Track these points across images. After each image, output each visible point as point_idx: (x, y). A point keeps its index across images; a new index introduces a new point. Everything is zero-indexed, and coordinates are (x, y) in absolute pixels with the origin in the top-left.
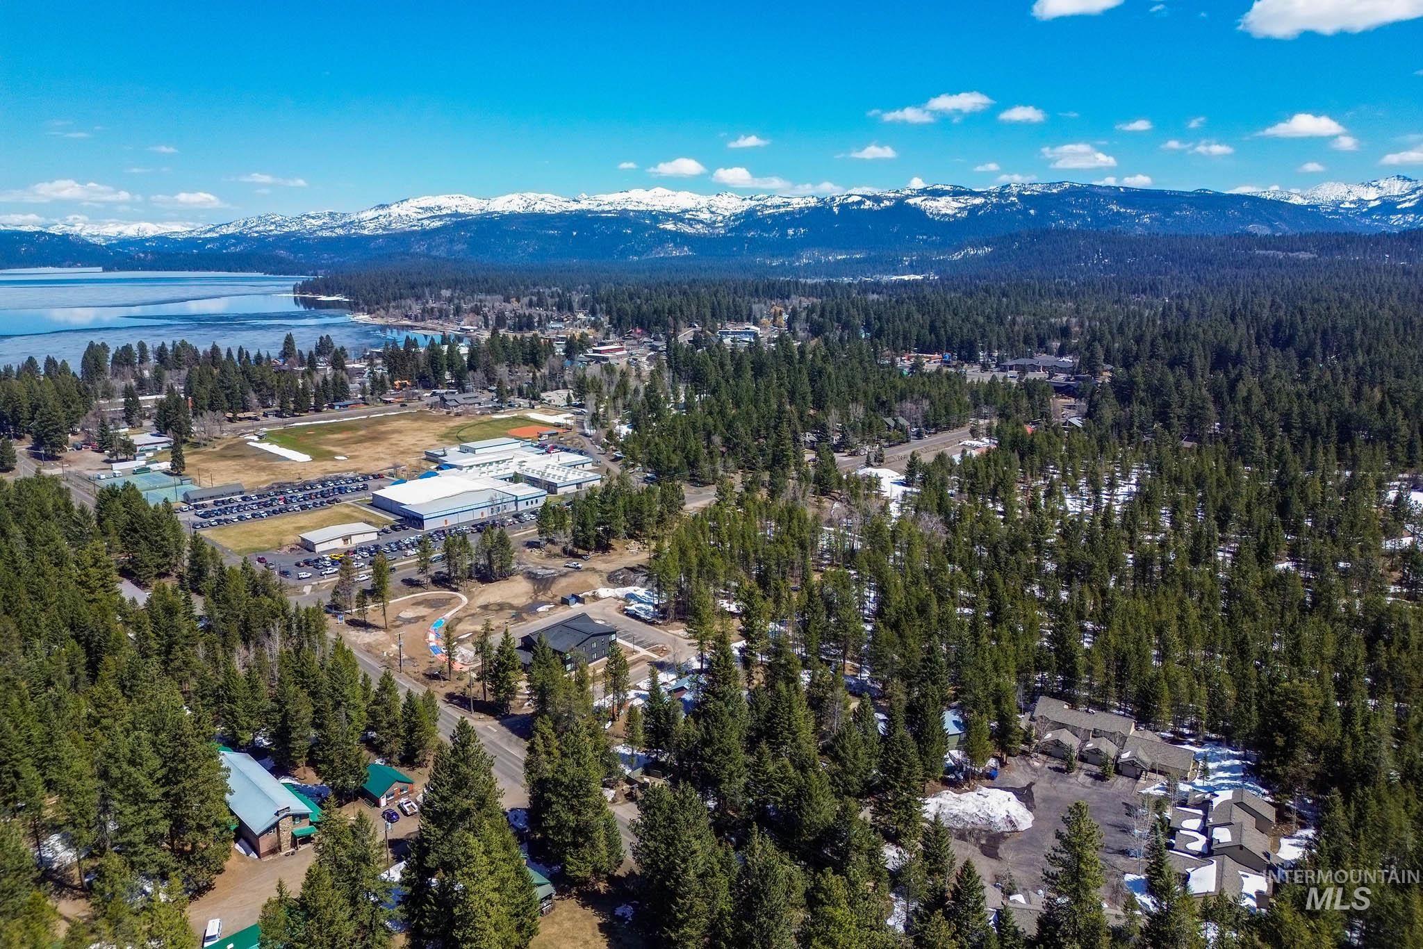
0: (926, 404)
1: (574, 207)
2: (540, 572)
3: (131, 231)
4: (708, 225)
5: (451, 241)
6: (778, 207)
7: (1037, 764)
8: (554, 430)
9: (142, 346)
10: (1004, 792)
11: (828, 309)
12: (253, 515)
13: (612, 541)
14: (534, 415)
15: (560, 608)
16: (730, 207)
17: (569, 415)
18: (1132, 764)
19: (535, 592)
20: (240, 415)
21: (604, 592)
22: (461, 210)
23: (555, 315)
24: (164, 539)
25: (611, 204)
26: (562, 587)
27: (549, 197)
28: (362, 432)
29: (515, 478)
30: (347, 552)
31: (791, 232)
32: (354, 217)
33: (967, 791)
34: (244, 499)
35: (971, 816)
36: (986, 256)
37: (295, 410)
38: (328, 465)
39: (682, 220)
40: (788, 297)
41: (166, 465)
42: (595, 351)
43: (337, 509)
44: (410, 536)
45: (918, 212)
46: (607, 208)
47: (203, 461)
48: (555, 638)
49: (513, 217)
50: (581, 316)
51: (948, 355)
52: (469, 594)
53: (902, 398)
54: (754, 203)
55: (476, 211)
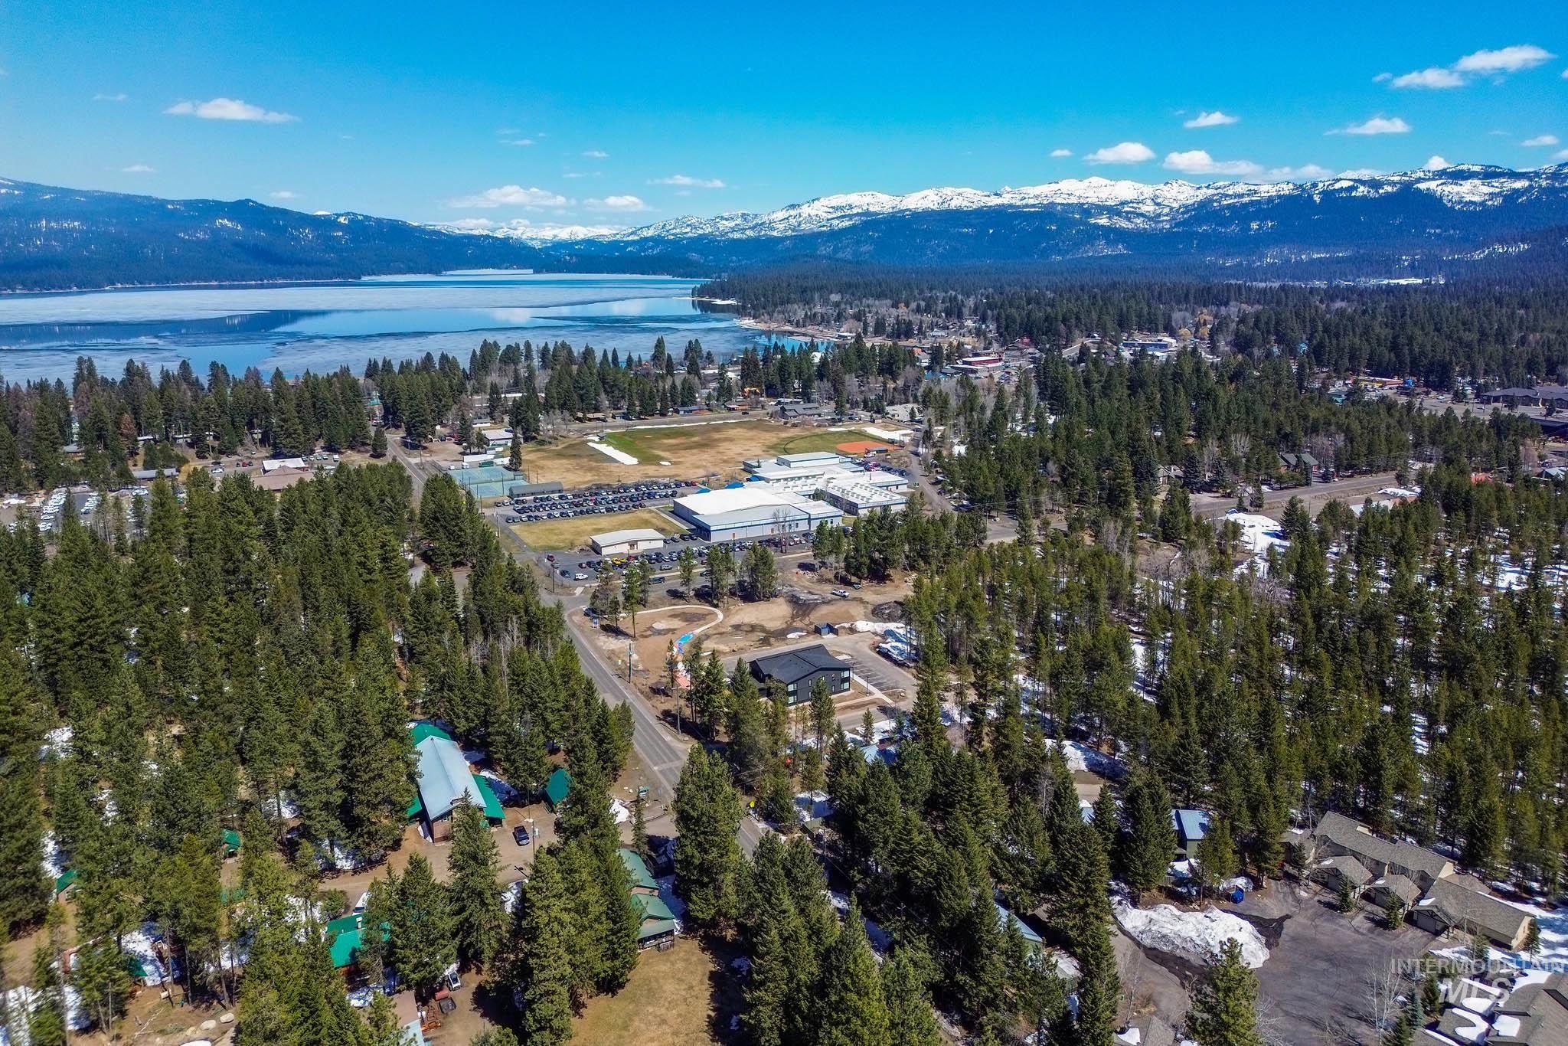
0: (1340, 439)
1: (994, 201)
2: (803, 596)
3: (564, 234)
4: (1150, 219)
5: (858, 242)
6: (1242, 196)
7: (1303, 894)
8: (884, 447)
9: (528, 345)
10: (1239, 920)
11: (1263, 319)
12: (562, 514)
13: (891, 572)
14: (872, 430)
15: (811, 637)
16: (1181, 197)
17: (909, 431)
18: (1430, 914)
19: (793, 617)
20: (590, 416)
21: (862, 625)
22: (872, 209)
23: (941, 322)
24: (461, 530)
25: (1037, 197)
26: (819, 616)
27: (968, 191)
28: (696, 439)
29: (817, 495)
30: (629, 558)
31: (1254, 226)
32: (765, 219)
33: (1194, 910)
34: (561, 497)
35: (1185, 940)
36: (1520, 255)
37: (641, 413)
38: (651, 470)
39: (1119, 214)
40: (1226, 304)
41: (506, 461)
42: (965, 363)
43: (642, 514)
44: (697, 545)
45: (1431, 200)
46: (1031, 202)
47: (543, 458)
48: (782, 667)
49: (927, 215)
50: (969, 323)
51: (1411, 380)
52: (727, 612)
53: (1314, 430)
54: (1210, 192)
55: (888, 209)
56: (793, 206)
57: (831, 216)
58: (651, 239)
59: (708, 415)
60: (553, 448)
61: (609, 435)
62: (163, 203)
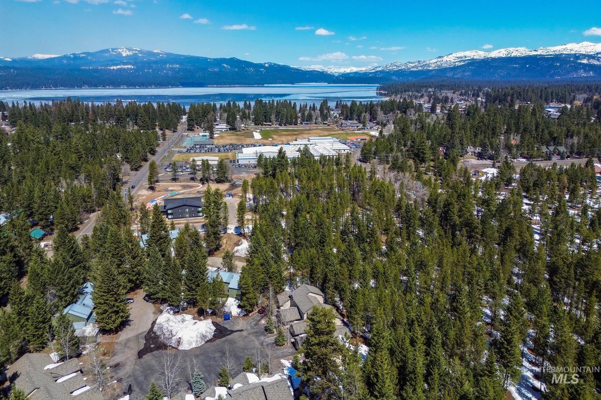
1: (533, 53)
3: (348, 70)
7: (263, 322)
25: (554, 51)
27: (521, 49)
29: (299, 151)
32: (428, 62)
39: (594, 58)
43: (229, 153)
46: (551, 53)
55: (482, 57)
56: (440, 57)
57: (456, 61)
58: (380, 71)
59: (315, 125)
60: (239, 133)
61: (265, 130)
62: (207, 59)
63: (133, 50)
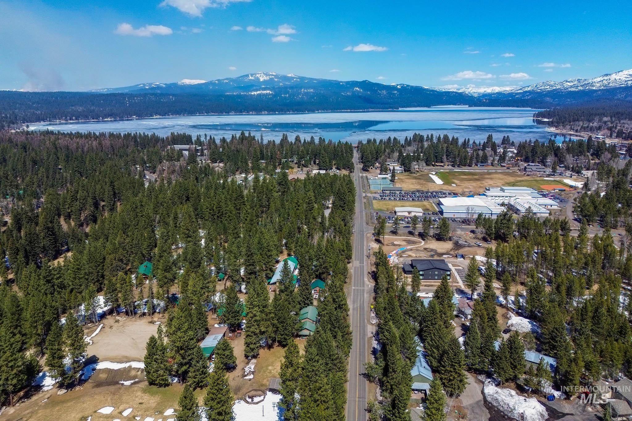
2: (461, 242)
3: (489, 90)
12: (394, 199)
14: (566, 181)
19: (450, 249)
20: (438, 164)
21: (479, 258)
26: (463, 251)
28: (476, 177)
29: (503, 204)
30: (405, 217)
32: (590, 81)
34: (400, 193)
35: (505, 404)
37: (459, 165)
38: (445, 187)
43: (423, 202)
47: (407, 178)
52: (426, 243)
57: (627, 79)
58: (529, 92)
59: (491, 167)
60: (415, 175)
61: (441, 173)
63: (270, 75)
